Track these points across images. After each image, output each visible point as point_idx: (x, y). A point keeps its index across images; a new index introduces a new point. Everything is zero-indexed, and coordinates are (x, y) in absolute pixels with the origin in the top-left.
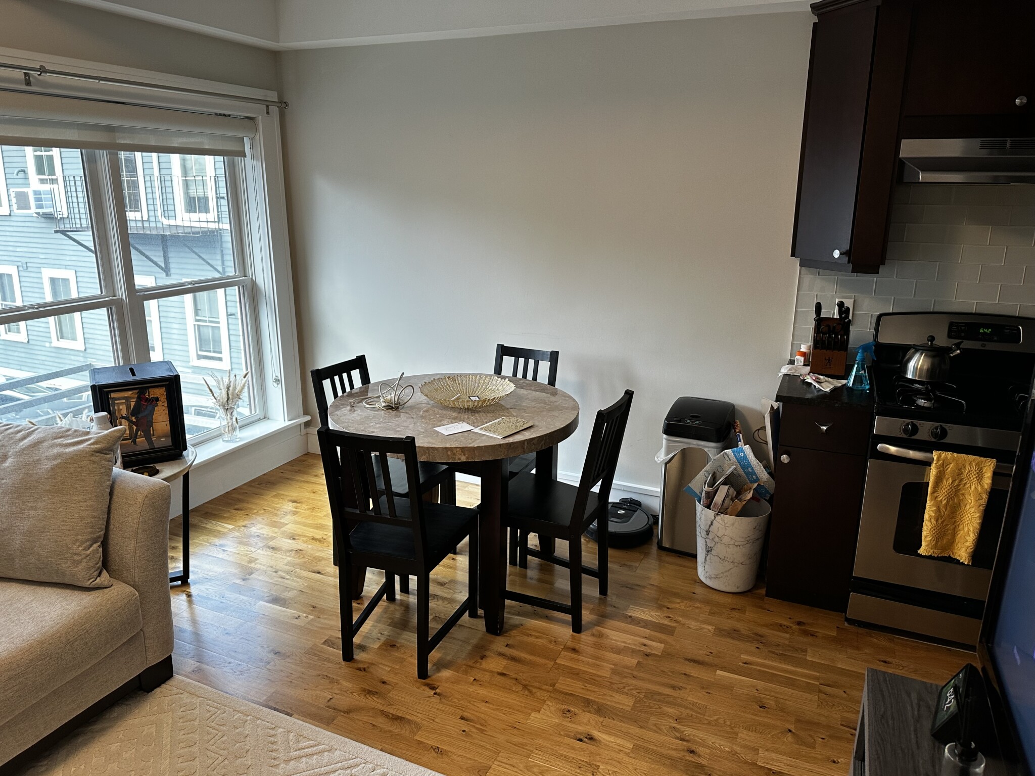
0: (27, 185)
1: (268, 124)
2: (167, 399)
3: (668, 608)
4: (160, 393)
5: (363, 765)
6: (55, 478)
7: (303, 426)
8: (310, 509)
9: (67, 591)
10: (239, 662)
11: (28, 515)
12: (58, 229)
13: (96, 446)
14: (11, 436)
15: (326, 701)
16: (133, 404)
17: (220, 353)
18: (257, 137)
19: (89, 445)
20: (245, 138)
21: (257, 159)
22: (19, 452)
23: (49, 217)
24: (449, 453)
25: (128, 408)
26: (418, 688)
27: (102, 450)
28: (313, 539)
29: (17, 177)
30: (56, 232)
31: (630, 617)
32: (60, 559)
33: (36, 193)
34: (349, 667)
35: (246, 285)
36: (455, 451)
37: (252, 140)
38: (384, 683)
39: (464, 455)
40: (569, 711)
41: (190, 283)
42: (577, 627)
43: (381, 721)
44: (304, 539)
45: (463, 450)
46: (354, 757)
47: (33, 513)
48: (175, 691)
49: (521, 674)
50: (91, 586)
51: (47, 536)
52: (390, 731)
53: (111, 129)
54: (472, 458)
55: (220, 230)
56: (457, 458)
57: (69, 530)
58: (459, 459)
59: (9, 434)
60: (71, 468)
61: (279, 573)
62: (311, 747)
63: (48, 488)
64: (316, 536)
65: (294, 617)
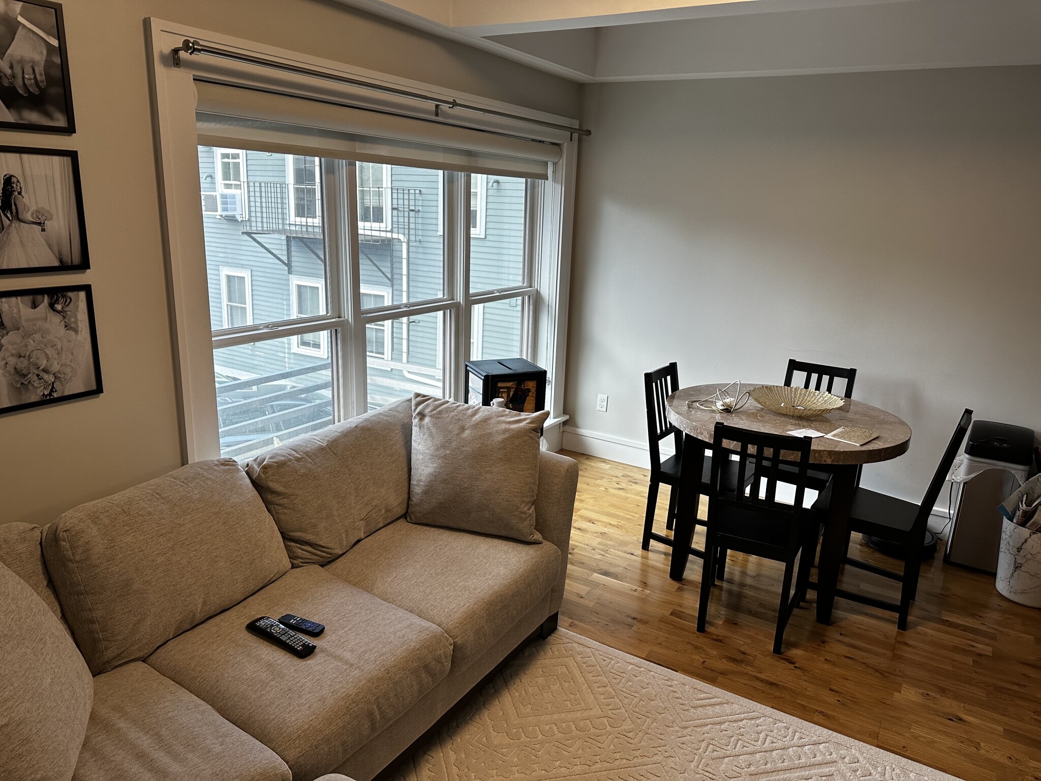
0: (214, 189)
1: (570, 151)
2: (536, 391)
3: (980, 617)
4: (531, 385)
5: (764, 718)
6: (505, 449)
7: (561, 425)
9: (511, 543)
10: (606, 623)
11: (485, 478)
12: (245, 231)
13: (533, 425)
14: (464, 412)
15: (700, 662)
16: (512, 393)
18: (561, 161)
19: (527, 424)
20: (549, 162)
21: (558, 183)
22: (474, 425)
23: (232, 219)
24: (817, 455)
25: (508, 396)
26: (778, 661)
28: (610, 524)
30: (243, 233)
31: (947, 621)
32: (510, 515)
33: (224, 197)
34: (705, 637)
35: (533, 295)
36: (822, 454)
37: (555, 164)
38: (744, 653)
39: (831, 458)
40: (928, 695)
42: (903, 625)
43: (759, 685)
44: (602, 524)
45: (830, 453)
46: (752, 711)
47: (488, 476)
49: (867, 660)
50: (531, 541)
51: (500, 495)
52: (772, 694)
54: (837, 461)
55: (393, 239)
56: (823, 460)
57: (518, 493)
58: (825, 461)
59: (461, 411)
60: (517, 442)
61: (597, 550)
62: (709, 698)
63: (500, 456)
64: (611, 522)
65: (632, 590)
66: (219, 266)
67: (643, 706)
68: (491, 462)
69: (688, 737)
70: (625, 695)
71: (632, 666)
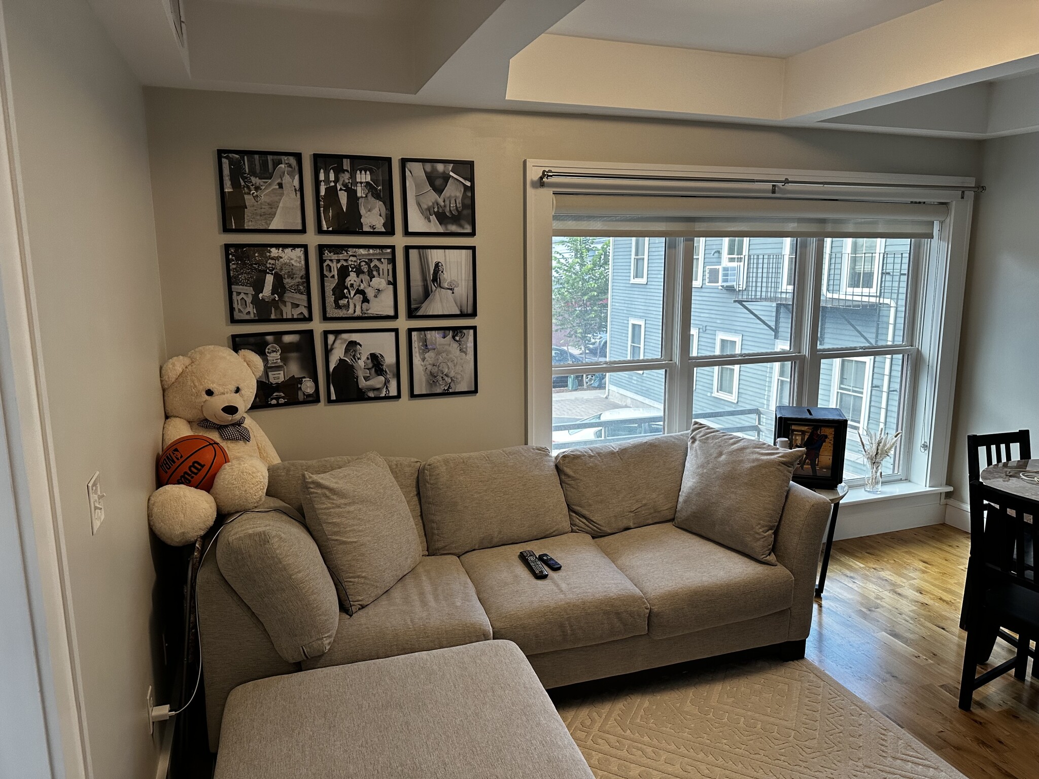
0: (719, 263)
1: (961, 209)
2: (834, 438)
4: (829, 432)
6: (752, 476)
7: (944, 496)
8: (941, 573)
9: (746, 559)
11: (730, 497)
12: (737, 299)
13: (783, 459)
14: (726, 440)
15: (938, 731)
16: (806, 437)
17: (859, 422)
18: (948, 220)
19: (779, 457)
20: (935, 222)
21: (944, 242)
22: (730, 452)
23: (730, 289)
25: (802, 439)
27: (787, 462)
28: (941, 599)
29: (713, 257)
30: (735, 301)
32: (746, 533)
34: (964, 715)
35: (911, 354)
37: (942, 223)
38: (1000, 742)
41: (861, 348)
44: (932, 596)
47: (733, 496)
48: (805, 668)
50: (763, 560)
51: (740, 514)
53: (823, 221)
55: (881, 304)
57: (755, 515)
59: (725, 439)
60: (763, 471)
61: (904, 616)
62: (918, 758)
63: (746, 481)
64: (944, 598)
65: (914, 655)
66: (716, 331)
67: (839, 737)
68: (737, 484)
69: (866, 774)
70: (828, 723)
71: (856, 707)
